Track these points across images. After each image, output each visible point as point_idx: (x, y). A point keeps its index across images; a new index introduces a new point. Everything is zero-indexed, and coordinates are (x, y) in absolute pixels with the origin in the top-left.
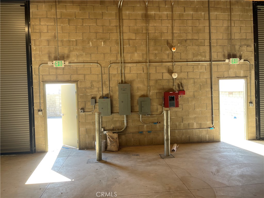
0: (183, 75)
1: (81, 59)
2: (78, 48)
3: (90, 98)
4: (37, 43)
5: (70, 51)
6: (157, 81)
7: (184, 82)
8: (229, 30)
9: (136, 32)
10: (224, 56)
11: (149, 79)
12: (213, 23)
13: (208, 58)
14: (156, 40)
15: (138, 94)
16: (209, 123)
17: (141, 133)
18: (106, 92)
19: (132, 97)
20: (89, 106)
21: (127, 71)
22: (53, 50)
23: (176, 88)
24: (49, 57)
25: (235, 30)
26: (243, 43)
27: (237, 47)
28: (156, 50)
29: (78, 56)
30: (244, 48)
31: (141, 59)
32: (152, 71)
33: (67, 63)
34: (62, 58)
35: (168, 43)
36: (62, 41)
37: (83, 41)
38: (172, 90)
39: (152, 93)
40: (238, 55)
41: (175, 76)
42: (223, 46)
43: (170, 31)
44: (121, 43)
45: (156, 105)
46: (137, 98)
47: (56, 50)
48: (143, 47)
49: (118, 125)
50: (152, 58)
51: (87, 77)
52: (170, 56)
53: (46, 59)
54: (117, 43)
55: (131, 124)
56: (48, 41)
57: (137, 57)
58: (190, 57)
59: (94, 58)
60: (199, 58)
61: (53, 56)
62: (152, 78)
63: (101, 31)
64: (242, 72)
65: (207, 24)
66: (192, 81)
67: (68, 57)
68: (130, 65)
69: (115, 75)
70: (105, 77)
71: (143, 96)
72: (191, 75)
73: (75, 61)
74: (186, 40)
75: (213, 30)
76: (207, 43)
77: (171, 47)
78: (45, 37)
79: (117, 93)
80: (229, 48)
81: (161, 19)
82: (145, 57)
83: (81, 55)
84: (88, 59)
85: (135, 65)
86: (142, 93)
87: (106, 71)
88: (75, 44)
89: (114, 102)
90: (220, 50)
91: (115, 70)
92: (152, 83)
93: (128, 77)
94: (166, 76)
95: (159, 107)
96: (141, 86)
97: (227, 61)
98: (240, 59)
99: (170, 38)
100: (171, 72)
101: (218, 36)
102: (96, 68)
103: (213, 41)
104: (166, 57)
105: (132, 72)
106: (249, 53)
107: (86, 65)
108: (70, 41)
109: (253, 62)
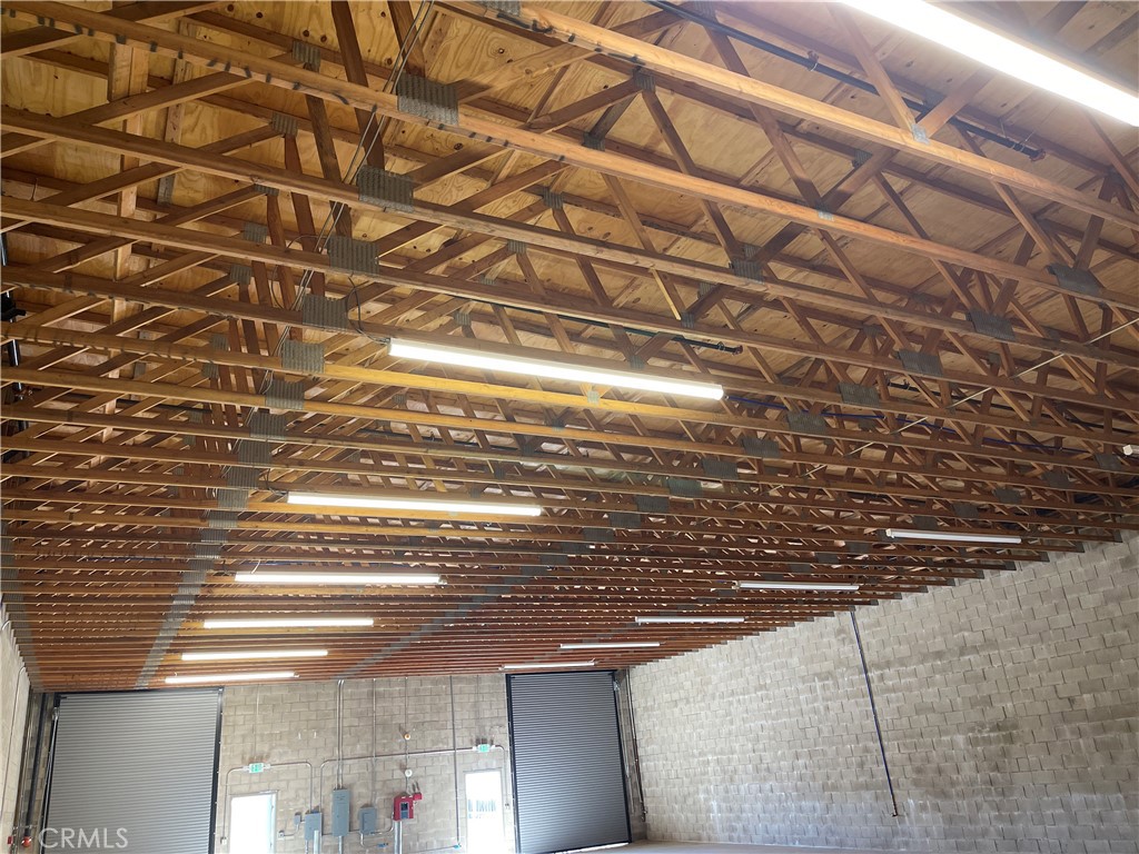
0: (419, 771)
1: (285, 759)
2: (282, 742)
3: (293, 814)
4: (229, 741)
5: (271, 748)
6: (384, 782)
7: (420, 781)
8: (476, 704)
9: (360, 716)
10: (471, 741)
11: (374, 780)
12: (457, 698)
13: (451, 745)
14: (384, 725)
15: (359, 803)
16: (454, 840)
18: (315, 803)
19: (351, 807)
20: (291, 826)
21: (346, 769)
22: (248, 749)
23: (410, 791)
24: (243, 759)
25: (485, 706)
26: (494, 723)
27: (487, 729)
28: (384, 739)
29: (281, 755)
30: (496, 729)
31: (365, 752)
32: (379, 768)
33: (268, 767)
34: (261, 759)
35: (400, 728)
36: (262, 735)
37: (290, 733)
38: (404, 793)
39: (379, 799)
40: (489, 739)
41: (409, 774)
42: (469, 728)
43: (403, 713)
44: (339, 733)
45: (384, 818)
46: (357, 810)
47: (253, 748)
48: (368, 736)
50: (380, 749)
51: (291, 784)
52: (403, 746)
53: (238, 762)
54: (335, 733)
56: (244, 737)
57: (359, 750)
58: (429, 745)
59: (302, 756)
60: (441, 745)
61: (247, 757)
62: (379, 778)
63: (314, 717)
64: (494, 762)
65: (450, 700)
66: (431, 779)
67: (268, 756)
68: (349, 762)
69: (328, 778)
70: (316, 781)
71: (366, 806)
72: (429, 771)
73: (278, 762)
74: (423, 723)
75: (457, 708)
76: (450, 726)
77: (405, 733)
78: (238, 733)
79: (331, 805)
80: (477, 731)
81: (391, 696)
82: (370, 749)
83: (286, 753)
84: (294, 758)
85: (356, 761)
86: (365, 801)
87: (318, 772)
88: (278, 737)
89: (326, 818)
90: (466, 734)
91: (330, 771)
92: (378, 786)
93: (347, 779)
94: (398, 774)
95: (389, 820)
96: (364, 791)
97: (474, 748)
98: (492, 744)
99: (403, 721)
100: (403, 768)
101: (463, 715)
102: (304, 770)
103: (457, 722)
104: (398, 748)
105: (353, 772)
106: (502, 736)
107: (292, 767)
108: (272, 734)
109: (508, 748)
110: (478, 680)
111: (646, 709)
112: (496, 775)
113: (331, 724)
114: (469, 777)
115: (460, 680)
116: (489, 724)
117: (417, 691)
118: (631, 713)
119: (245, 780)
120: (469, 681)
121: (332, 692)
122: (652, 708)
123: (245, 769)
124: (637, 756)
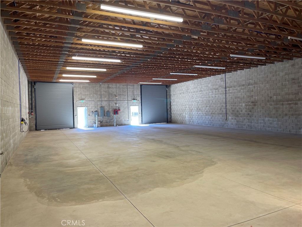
0: (120, 105)
1: (89, 100)
2: (88, 96)
3: (91, 111)
4: (75, 95)
5: (85, 97)
6: (112, 106)
7: (120, 107)
8: (133, 91)
9: (106, 92)
10: (132, 99)
12: (128, 89)
13: (127, 100)
14: (111, 94)
15: (106, 110)
16: (127, 119)
17: (107, 122)
18: (96, 110)
19: (104, 111)
20: (91, 114)
21: (103, 103)
22: (80, 97)
23: (117, 109)
24: (79, 99)
25: (135, 91)
27: (136, 97)
28: (111, 97)
29: (88, 99)
30: (138, 97)
32: (110, 103)
33: (85, 101)
34: (83, 99)
35: (115, 95)
36: (83, 94)
37: (89, 94)
38: (116, 109)
39: (110, 110)
41: (117, 105)
42: (131, 96)
43: (116, 92)
44: (101, 95)
45: (112, 114)
46: (106, 112)
47: (81, 97)
48: (108, 96)
49: (100, 120)
50: (110, 99)
51: (90, 105)
52: (116, 99)
53: (78, 100)
54: (100, 95)
55: (104, 120)
56: (79, 94)
57: (106, 99)
58: (122, 99)
59: (93, 99)
60: (125, 100)
61: (80, 99)
62: (110, 106)
63: (95, 91)
64: (137, 104)
66: (122, 107)
67: (85, 99)
68: (103, 102)
69: (99, 105)
70: (96, 105)
71: (108, 111)
72: (122, 105)
74: (120, 94)
75: (128, 92)
76: (127, 95)
77: (116, 96)
78: (78, 93)
79: (100, 110)
80: (133, 97)
81: (113, 88)
82: (108, 99)
83: (89, 99)
84: (91, 100)
85: (105, 102)
86: (107, 110)
87: (96, 103)
89: (99, 113)
91: (99, 103)
92: (110, 107)
93: (103, 105)
95: (113, 114)
96: (107, 108)
97: (132, 101)
98: (137, 100)
99: (116, 94)
100: (116, 104)
101: (130, 93)
102: (93, 103)
103: (129, 95)
104: (114, 99)
105: (104, 104)
106: (139, 98)
107: (90, 102)
108: (85, 94)
109: (140, 101)
110: (134, 85)
111: (174, 95)
112: (138, 107)
113: (99, 93)
114: (131, 107)
115: (129, 85)
116: (136, 96)
117: (119, 87)
118: (170, 95)
119: (80, 104)
120: (131, 86)
121: (99, 86)
122: (175, 95)
123: (80, 101)
124: (171, 105)
